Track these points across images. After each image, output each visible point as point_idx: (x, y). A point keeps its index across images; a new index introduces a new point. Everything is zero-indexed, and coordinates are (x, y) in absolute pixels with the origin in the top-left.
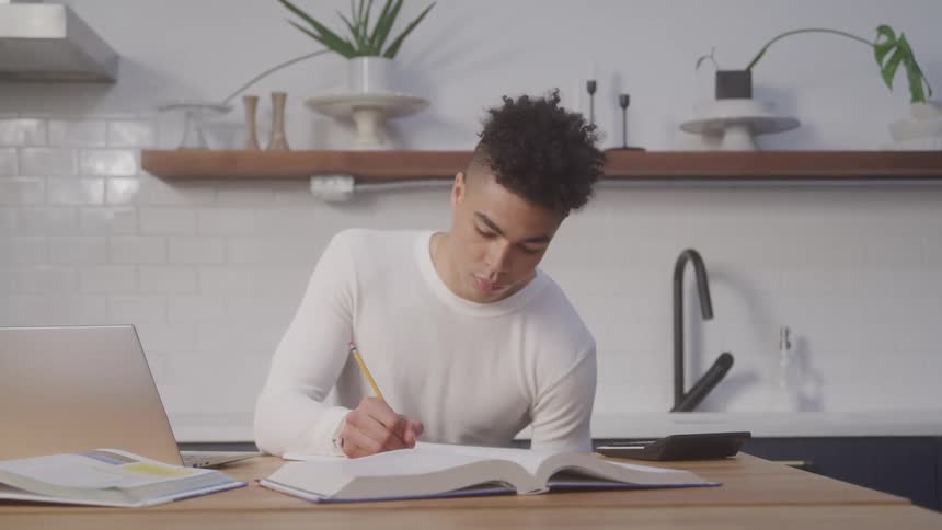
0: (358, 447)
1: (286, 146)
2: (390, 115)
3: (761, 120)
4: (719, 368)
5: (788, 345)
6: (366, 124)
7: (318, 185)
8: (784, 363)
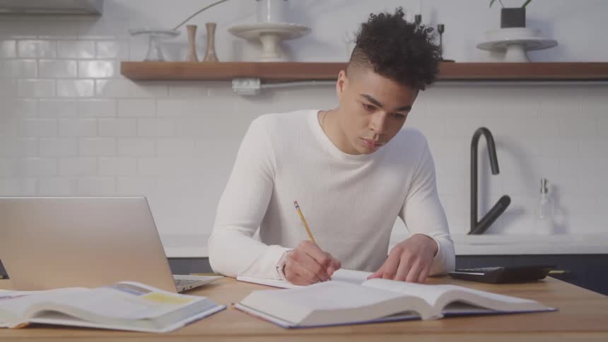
0: (297, 275)
1: (216, 59)
2: (284, 38)
3: (530, 41)
4: (500, 205)
5: (546, 190)
6: (269, 44)
7: (236, 85)
8: (543, 202)
